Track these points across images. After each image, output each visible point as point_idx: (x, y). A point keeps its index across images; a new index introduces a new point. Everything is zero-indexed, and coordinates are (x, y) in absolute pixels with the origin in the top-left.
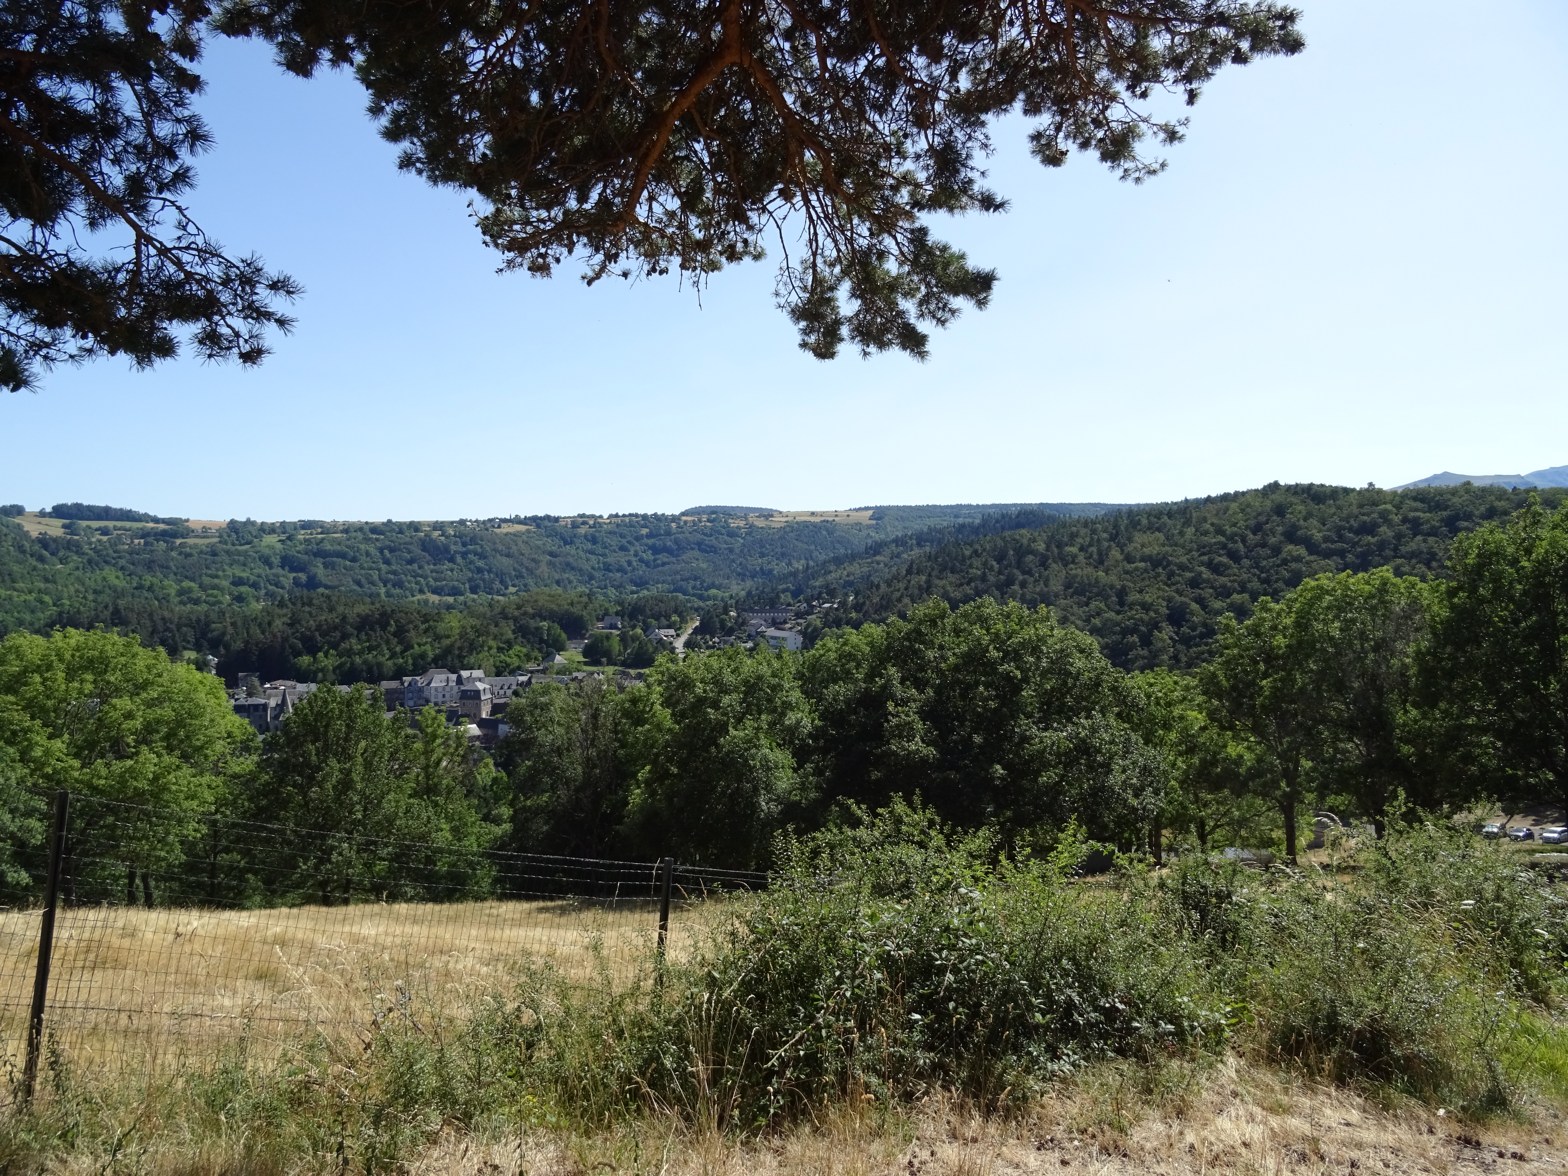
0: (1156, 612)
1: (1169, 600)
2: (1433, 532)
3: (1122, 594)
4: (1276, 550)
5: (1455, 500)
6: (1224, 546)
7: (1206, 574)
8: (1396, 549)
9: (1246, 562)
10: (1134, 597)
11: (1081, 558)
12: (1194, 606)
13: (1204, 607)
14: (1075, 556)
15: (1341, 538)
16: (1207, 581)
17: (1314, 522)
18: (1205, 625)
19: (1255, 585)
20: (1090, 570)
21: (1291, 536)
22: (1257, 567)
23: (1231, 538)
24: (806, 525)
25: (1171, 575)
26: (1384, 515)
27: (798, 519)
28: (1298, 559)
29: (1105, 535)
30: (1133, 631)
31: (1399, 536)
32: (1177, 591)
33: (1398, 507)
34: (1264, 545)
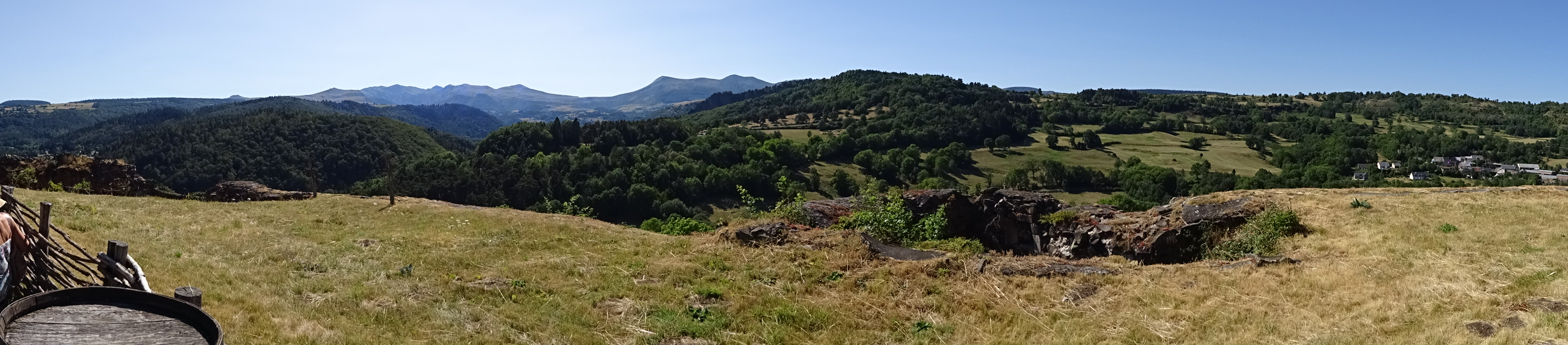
0: (229, 164)
1: (233, 159)
2: (325, 133)
3: (215, 155)
4: (273, 139)
5: (332, 120)
6: (253, 136)
7: (247, 148)
8: (313, 139)
9: (261, 143)
10: (220, 157)
11: (197, 139)
12: (243, 162)
13: (246, 162)
14: (195, 138)
15: (295, 134)
16: (248, 151)
17: (285, 127)
18: (246, 169)
19: (265, 153)
20: (202, 145)
21: (278, 132)
22: (266, 145)
23: (256, 133)
24: (64, 111)
25: (233, 148)
26: (309, 125)
27: (59, 108)
28: (280, 142)
29: (206, 129)
30: (220, 172)
31: (314, 134)
32: (236, 155)
33: (314, 122)
34: (268, 136)
